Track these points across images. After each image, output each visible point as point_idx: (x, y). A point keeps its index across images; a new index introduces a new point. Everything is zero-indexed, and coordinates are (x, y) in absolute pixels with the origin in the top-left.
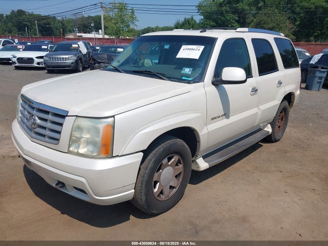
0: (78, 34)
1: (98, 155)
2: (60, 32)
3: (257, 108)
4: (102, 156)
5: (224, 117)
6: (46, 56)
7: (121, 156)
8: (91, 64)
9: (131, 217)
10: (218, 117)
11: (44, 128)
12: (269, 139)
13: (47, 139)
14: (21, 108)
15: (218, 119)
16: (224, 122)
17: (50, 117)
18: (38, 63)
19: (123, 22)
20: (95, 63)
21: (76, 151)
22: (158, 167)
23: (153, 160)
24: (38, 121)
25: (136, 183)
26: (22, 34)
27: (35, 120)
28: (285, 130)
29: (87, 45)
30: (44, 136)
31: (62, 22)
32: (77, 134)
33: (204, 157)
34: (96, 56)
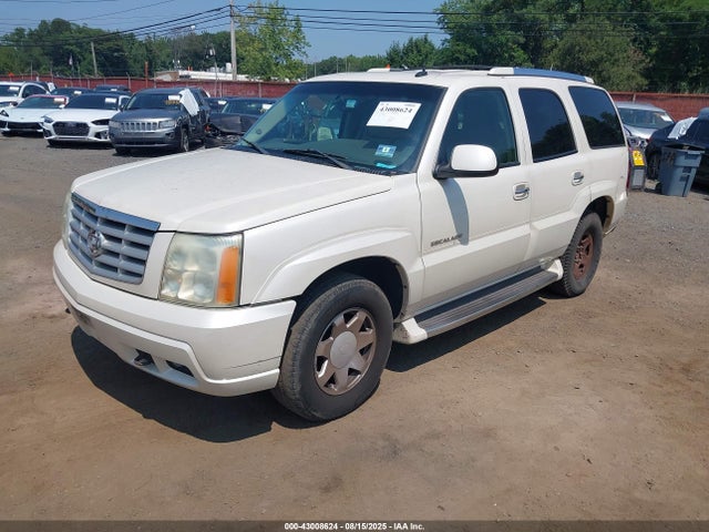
0: (181, 73)
1: (213, 302)
2: (143, 67)
3: (527, 227)
4: (220, 304)
5: (457, 241)
6: (114, 119)
7: (254, 305)
8: (208, 136)
9: (275, 425)
10: (445, 241)
11: (116, 254)
12: (557, 290)
13: (120, 275)
14: (71, 219)
15: (443, 245)
16: (457, 251)
17: (126, 234)
18: (98, 135)
19: (277, 47)
20: (215, 135)
21: (172, 295)
22: (326, 331)
23: (316, 316)
24: (105, 242)
25: (283, 356)
26: (62, 72)
27: (98, 240)
28: (594, 272)
29: (199, 96)
30: (114, 269)
31: (148, 46)
32: (175, 265)
33: (419, 319)
34: (217, 120)
